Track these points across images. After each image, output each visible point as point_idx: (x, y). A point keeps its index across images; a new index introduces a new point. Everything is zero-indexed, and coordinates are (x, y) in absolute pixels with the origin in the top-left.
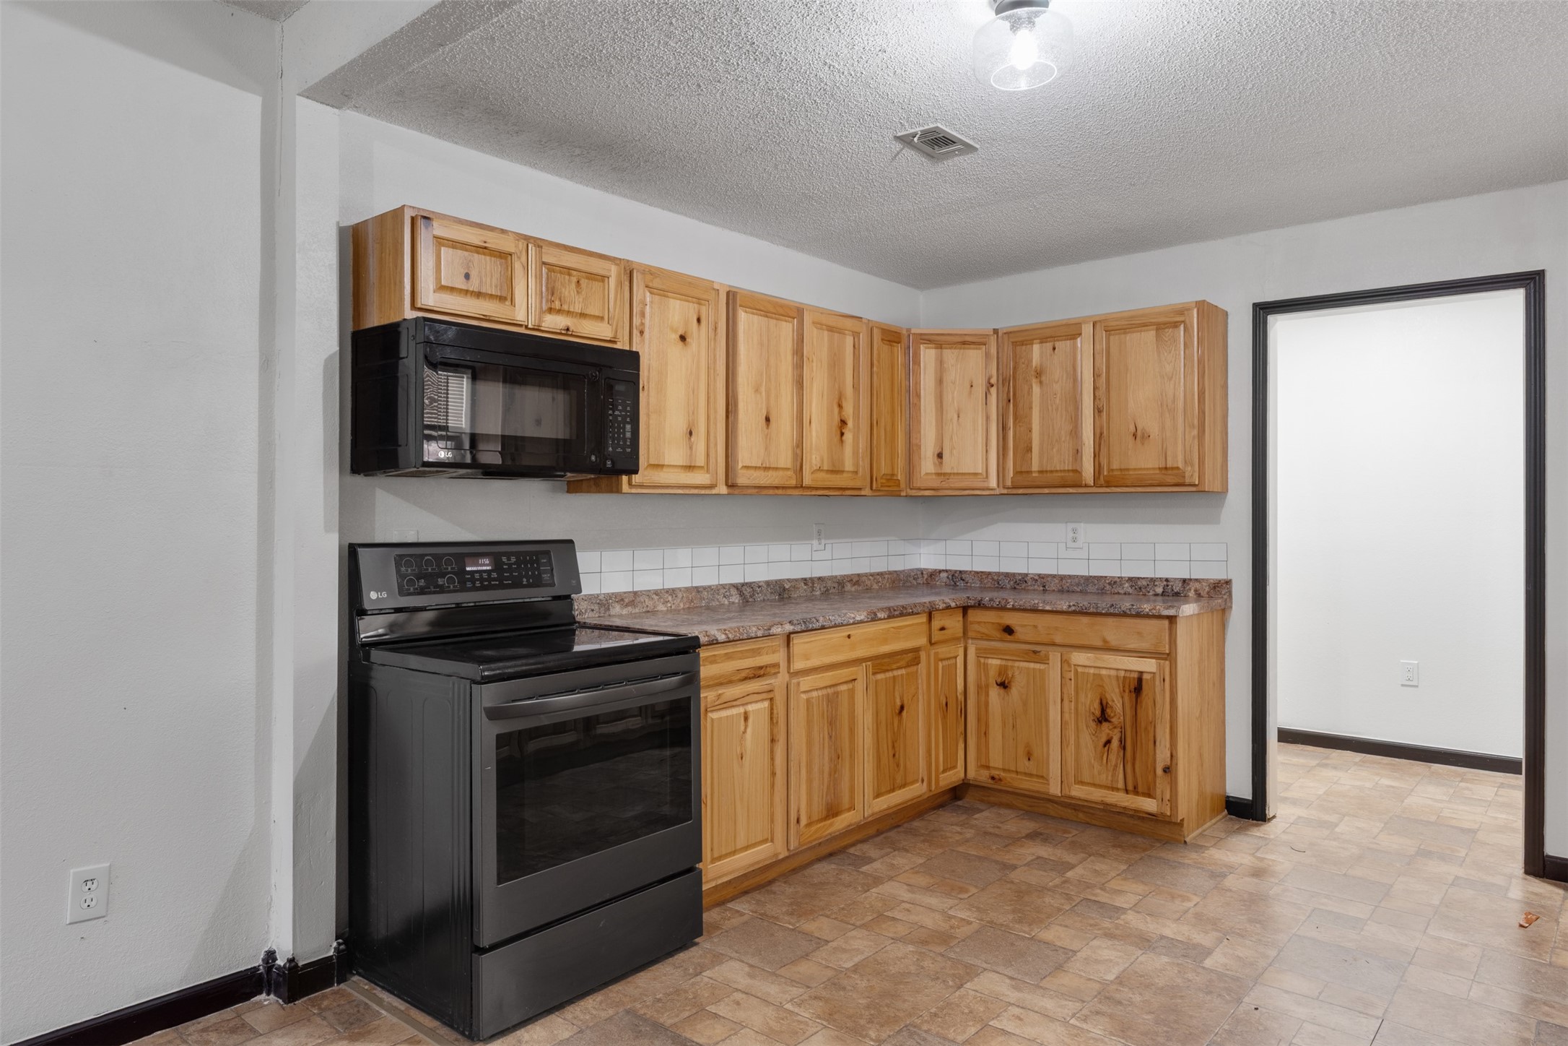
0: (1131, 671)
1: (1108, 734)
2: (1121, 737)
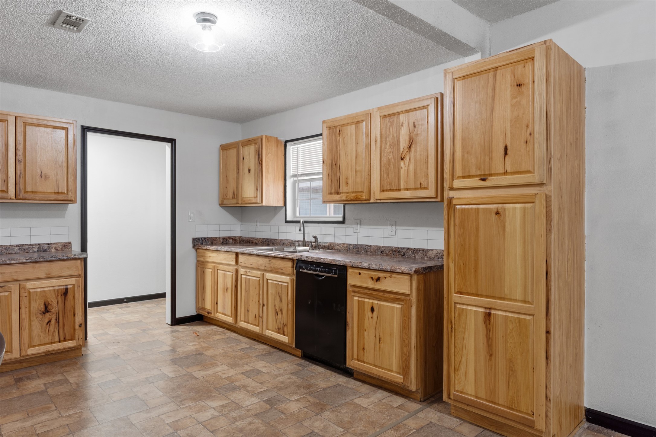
0: (61, 286)
1: (49, 318)
2: (57, 317)
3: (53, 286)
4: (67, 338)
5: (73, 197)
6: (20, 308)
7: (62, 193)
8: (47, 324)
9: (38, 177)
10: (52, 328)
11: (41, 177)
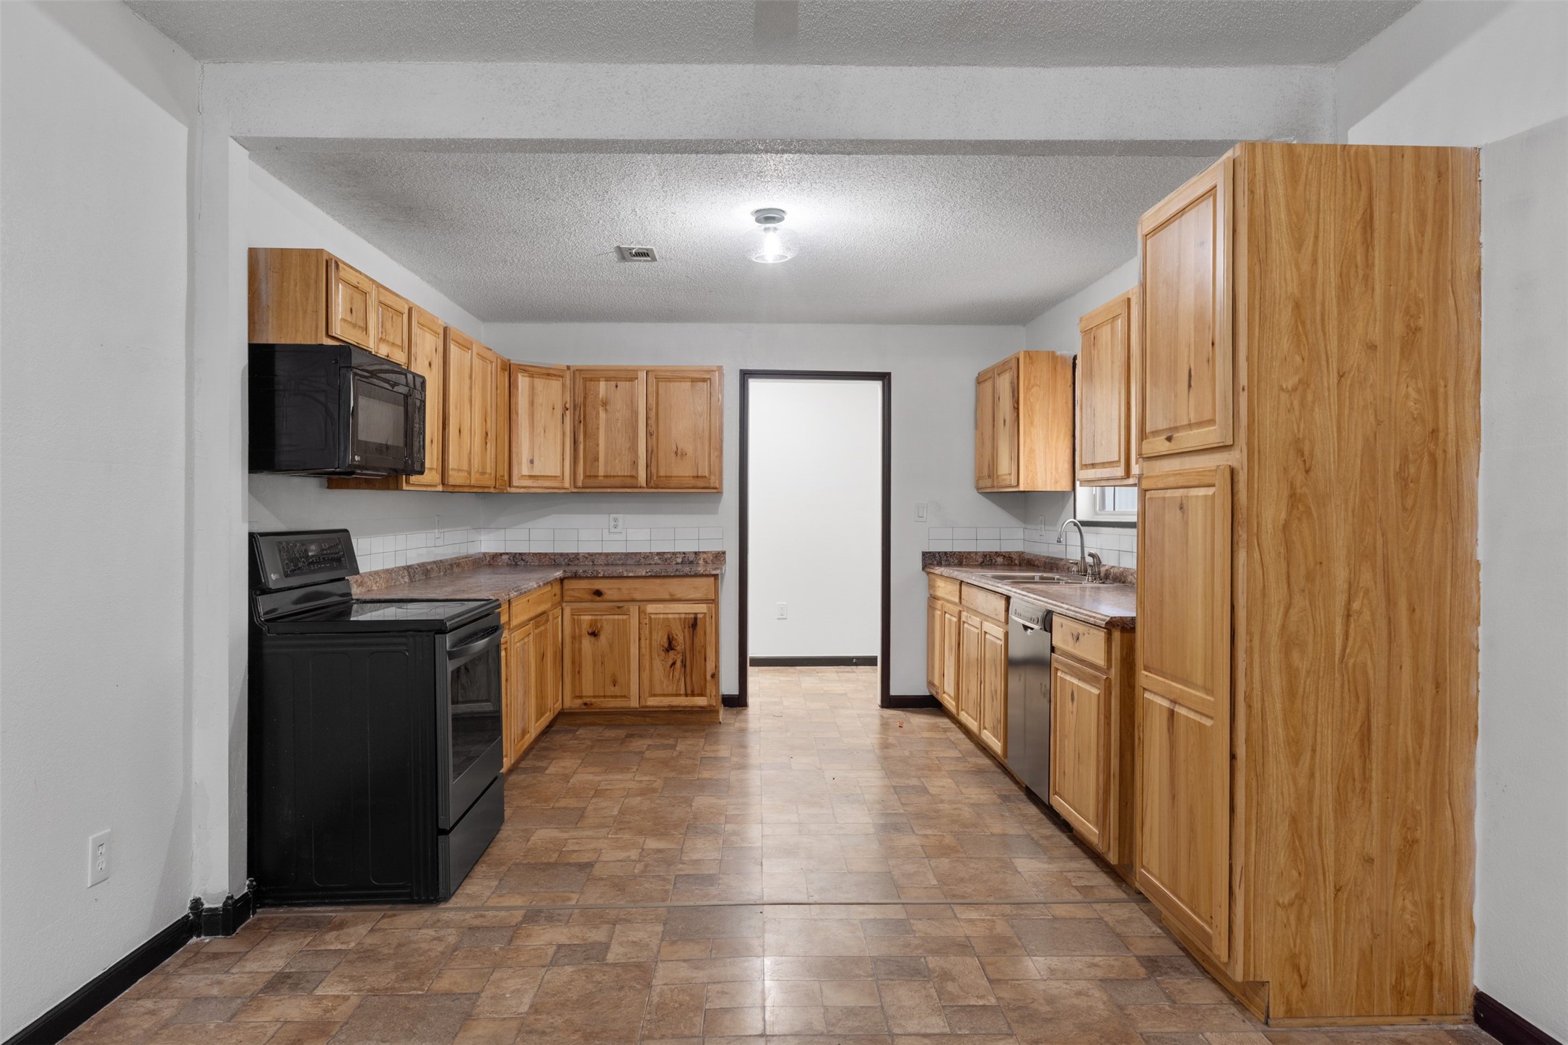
0: (689, 613)
1: (674, 659)
2: (683, 659)
3: (680, 613)
4: (696, 692)
5: (717, 482)
6: (640, 639)
7: (702, 477)
8: (671, 667)
9: (673, 454)
10: (677, 674)
11: (676, 453)
